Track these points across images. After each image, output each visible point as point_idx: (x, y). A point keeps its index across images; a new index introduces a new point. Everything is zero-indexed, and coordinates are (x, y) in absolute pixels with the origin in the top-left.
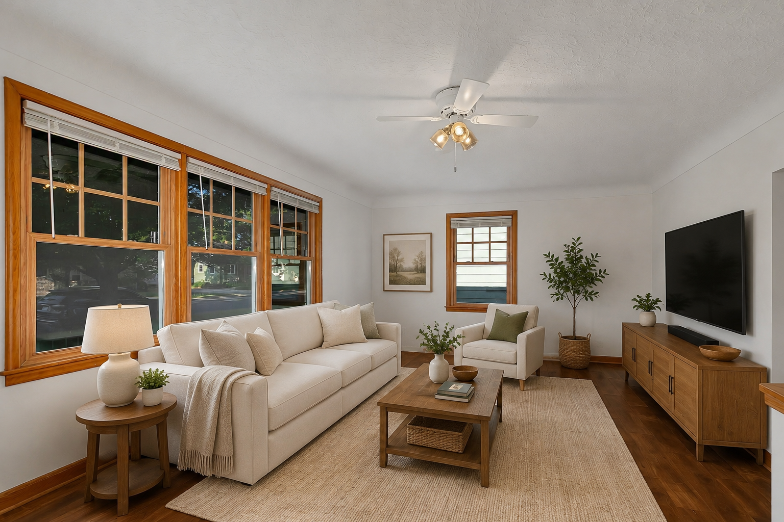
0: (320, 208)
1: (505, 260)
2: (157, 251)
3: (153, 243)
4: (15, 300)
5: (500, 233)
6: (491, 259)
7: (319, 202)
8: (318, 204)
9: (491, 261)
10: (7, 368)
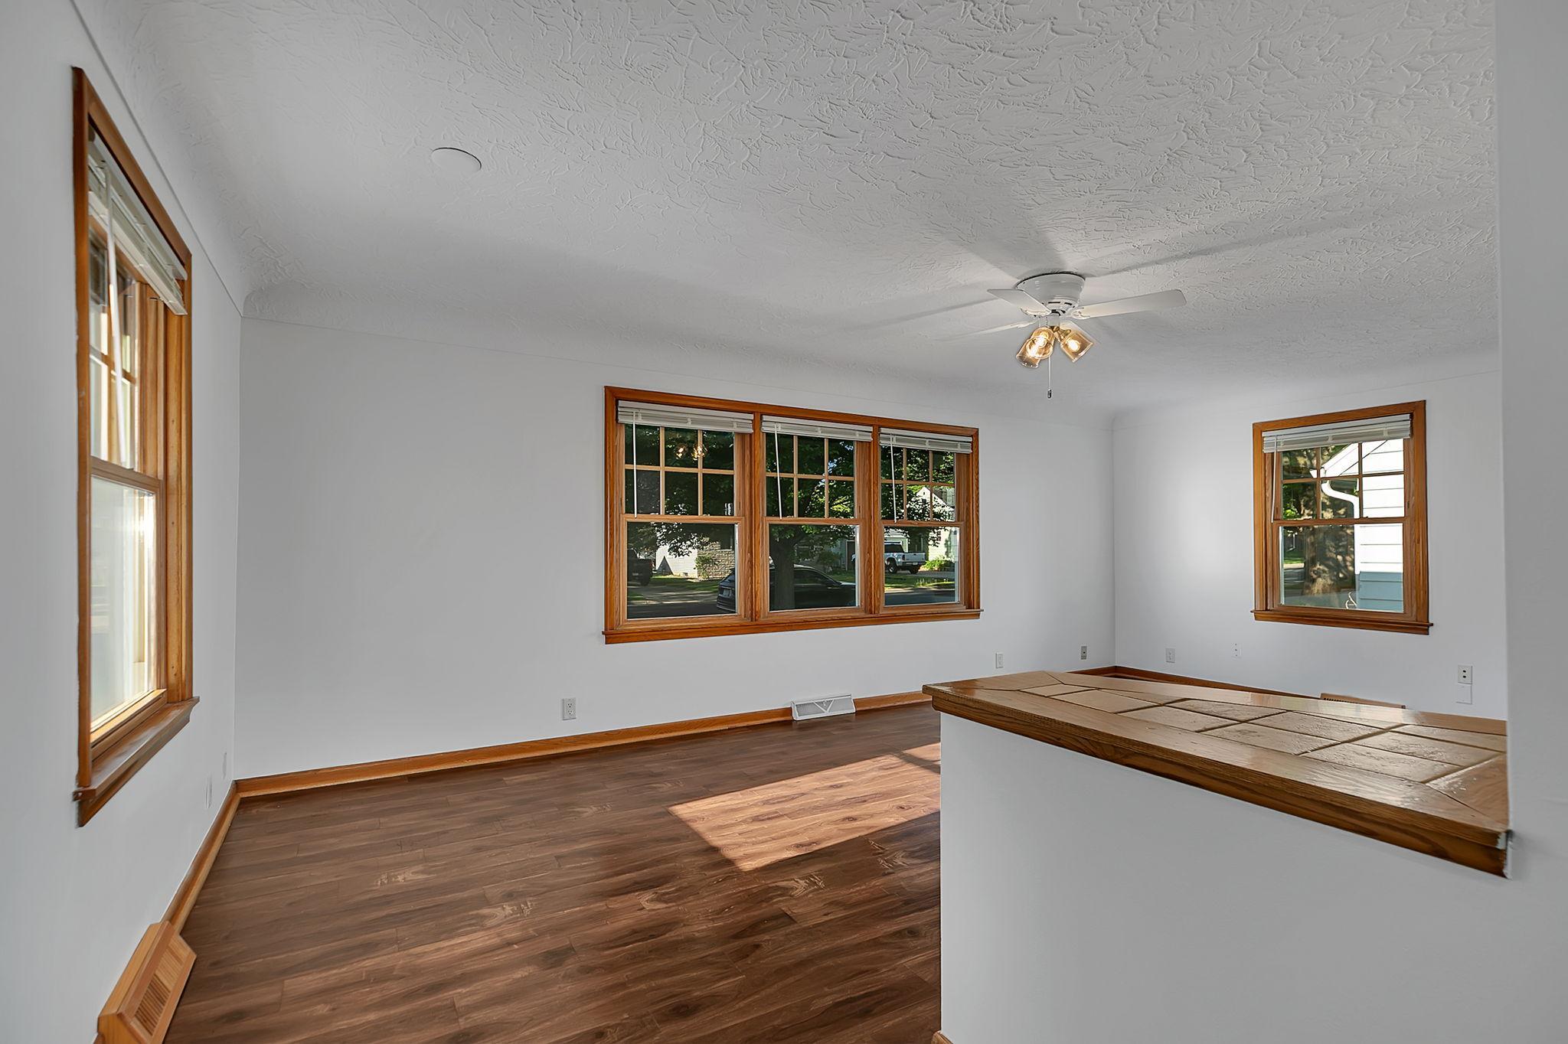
0: (975, 445)
1: (1400, 513)
2: (733, 525)
3: (728, 515)
4: (611, 572)
5: (1389, 454)
6: (1364, 511)
7: (972, 436)
8: (970, 439)
9: (1364, 516)
10: (606, 629)
